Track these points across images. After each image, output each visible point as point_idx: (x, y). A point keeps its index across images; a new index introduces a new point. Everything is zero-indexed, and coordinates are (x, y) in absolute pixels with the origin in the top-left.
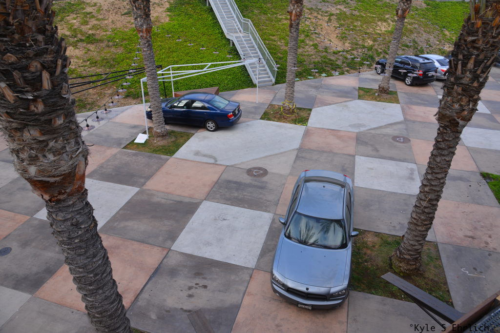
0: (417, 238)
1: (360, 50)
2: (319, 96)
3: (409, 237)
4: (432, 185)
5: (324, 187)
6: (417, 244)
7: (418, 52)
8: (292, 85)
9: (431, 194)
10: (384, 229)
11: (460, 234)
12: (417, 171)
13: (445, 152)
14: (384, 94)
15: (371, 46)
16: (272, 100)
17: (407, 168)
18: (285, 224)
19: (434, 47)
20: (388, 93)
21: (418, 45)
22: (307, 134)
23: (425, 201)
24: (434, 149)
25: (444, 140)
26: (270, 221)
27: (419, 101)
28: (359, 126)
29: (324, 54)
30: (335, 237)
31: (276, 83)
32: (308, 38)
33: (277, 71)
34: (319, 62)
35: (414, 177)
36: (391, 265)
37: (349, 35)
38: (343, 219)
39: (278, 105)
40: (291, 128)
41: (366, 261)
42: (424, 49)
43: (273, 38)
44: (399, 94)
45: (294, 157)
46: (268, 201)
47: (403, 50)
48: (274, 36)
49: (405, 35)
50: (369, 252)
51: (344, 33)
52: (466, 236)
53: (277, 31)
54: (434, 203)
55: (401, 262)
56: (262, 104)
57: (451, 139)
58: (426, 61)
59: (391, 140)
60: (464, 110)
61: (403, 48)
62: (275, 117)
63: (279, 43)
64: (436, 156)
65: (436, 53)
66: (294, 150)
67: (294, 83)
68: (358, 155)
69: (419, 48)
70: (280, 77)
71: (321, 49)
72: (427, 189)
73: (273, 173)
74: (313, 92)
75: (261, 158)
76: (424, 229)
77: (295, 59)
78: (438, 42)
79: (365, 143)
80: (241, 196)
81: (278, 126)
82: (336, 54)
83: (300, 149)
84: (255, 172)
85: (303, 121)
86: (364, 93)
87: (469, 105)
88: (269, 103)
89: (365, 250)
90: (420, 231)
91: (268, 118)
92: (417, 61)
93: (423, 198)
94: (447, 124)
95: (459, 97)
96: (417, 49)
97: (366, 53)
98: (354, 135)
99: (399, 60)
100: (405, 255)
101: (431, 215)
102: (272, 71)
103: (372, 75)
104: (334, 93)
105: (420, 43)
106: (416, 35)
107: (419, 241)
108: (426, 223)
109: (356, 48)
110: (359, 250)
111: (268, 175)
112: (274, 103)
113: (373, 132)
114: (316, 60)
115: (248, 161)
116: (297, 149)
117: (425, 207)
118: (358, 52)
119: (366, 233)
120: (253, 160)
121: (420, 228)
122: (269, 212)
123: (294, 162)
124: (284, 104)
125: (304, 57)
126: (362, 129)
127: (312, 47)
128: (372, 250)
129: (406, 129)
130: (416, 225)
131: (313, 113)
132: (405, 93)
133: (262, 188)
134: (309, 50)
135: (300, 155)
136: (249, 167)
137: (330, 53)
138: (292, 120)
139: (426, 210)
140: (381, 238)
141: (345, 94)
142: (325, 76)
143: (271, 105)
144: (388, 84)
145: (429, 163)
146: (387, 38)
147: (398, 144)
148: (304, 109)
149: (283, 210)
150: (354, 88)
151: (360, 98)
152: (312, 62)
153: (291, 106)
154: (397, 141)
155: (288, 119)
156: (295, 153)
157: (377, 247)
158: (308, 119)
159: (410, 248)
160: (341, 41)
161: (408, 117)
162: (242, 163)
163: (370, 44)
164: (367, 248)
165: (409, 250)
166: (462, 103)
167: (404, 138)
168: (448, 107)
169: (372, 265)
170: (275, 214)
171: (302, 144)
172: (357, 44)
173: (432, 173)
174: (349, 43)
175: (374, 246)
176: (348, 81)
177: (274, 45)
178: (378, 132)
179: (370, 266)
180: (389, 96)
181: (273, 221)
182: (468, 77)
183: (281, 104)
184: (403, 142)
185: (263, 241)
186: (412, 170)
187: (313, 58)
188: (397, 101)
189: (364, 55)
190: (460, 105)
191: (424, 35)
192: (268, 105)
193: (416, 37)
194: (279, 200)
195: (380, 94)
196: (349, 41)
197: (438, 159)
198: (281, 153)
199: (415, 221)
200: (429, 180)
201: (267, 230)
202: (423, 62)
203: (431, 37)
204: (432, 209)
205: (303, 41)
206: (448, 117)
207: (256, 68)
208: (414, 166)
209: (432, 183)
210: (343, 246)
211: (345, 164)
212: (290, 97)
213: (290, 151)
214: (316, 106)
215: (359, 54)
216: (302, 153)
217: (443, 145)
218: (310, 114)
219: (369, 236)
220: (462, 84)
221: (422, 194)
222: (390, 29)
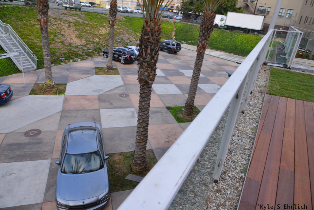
0: (142, 150)
1: (92, 45)
2: (70, 75)
3: (138, 150)
4: (143, 118)
5: (82, 133)
6: (142, 153)
7: (125, 45)
8: (49, 69)
9: (143, 124)
10: (124, 150)
11: (163, 142)
12: (135, 112)
13: (146, 99)
14: (110, 70)
15: (98, 42)
16: (37, 81)
17: (130, 111)
18: (59, 164)
19: (133, 42)
20: (112, 70)
21: (125, 41)
22: (66, 100)
23: (141, 128)
24: (140, 98)
25: (144, 93)
26: (49, 165)
27: (130, 73)
28: (99, 91)
29: (69, 47)
30: (96, 163)
31: (38, 68)
32: (56, 37)
33: (37, 60)
34: (66, 53)
35: (135, 116)
36: (131, 170)
37: (83, 35)
38: (98, 150)
39: (42, 84)
40: (54, 98)
41: (117, 172)
42: (128, 43)
43: (30, 37)
44: (118, 69)
45: (60, 117)
46: (45, 151)
47: (117, 44)
48: (31, 36)
49: (116, 35)
50: (118, 166)
51: (80, 34)
52: (165, 142)
53: (33, 32)
54: (146, 128)
55: (136, 166)
56: (29, 84)
57: (147, 91)
58: (130, 50)
59: (119, 97)
60: (150, 75)
61: (117, 43)
62: (41, 92)
63: (35, 41)
64: (142, 102)
65: (134, 45)
66: (58, 112)
67: (50, 67)
68: (101, 109)
69: (125, 43)
70: (40, 65)
71: (67, 45)
72: (141, 121)
73: (45, 131)
74: (65, 73)
75: (34, 122)
76: (144, 144)
77: (48, 52)
78: (134, 39)
79: (104, 101)
80: (22, 153)
81: (44, 98)
82: (77, 47)
83: (63, 111)
84: (31, 133)
85: (62, 92)
86: (99, 71)
87: (152, 72)
88: (34, 83)
89: (115, 166)
90: (142, 145)
91: (36, 93)
92: (125, 50)
93: (140, 126)
94: (144, 83)
95: (147, 68)
96: (124, 43)
97: (96, 46)
98: (97, 97)
99: (116, 50)
100: (138, 161)
101: (146, 135)
102: (34, 61)
103: (102, 59)
104: (80, 72)
105: (126, 40)
106: (122, 35)
107: (143, 151)
108: (144, 140)
109: (89, 43)
110: (112, 166)
111: (42, 134)
112: (38, 82)
113: (108, 93)
114: (64, 52)
115: (24, 127)
116: (61, 112)
117: (142, 132)
118: (91, 45)
119: (114, 155)
120: (28, 125)
121: (142, 144)
122: (47, 159)
123: (60, 121)
124: (46, 82)
125: (56, 50)
126: (101, 93)
127: (60, 43)
128: (119, 164)
129: (126, 89)
130: (140, 142)
131: (68, 86)
132: (122, 68)
133: (39, 143)
134: (59, 45)
135: (64, 115)
136: (26, 131)
137: (73, 47)
138: (54, 93)
139: (143, 133)
140: (123, 155)
141: (87, 72)
142: (72, 62)
143: (36, 84)
144: (112, 64)
145: (139, 106)
146: (107, 37)
147: (123, 98)
148: (61, 84)
149: (57, 155)
150: (92, 68)
151: (97, 73)
152: (62, 53)
153: (51, 84)
154: (122, 97)
155: (51, 93)
156: (60, 114)
157: (122, 161)
158: (65, 91)
159: (139, 157)
160: (79, 39)
161: (126, 82)
162: (20, 129)
163: (98, 41)
164: (117, 164)
165: (139, 158)
166: (149, 72)
167: (126, 94)
168: (142, 74)
169: (121, 173)
170: (52, 159)
171: (63, 107)
172: (89, 41)
173: (142, 112)
174: (84, 40)
175: (120, 162)
176: (88, 64)
177: (31, 42)
178: (111, 93)
179: (120, 174)
180: (113, 71)
181: (51, 164)
182: (149, 58)
183: (44, 82)
184: (126, 97)
185: (46, 181)
186: (133, 112)
187: (62, 51)
188: (118, 74)
189: (95, 48)
190: (148, 73)
191: (127, 35)
192: (34, 84)
193: (123, 36)
194: (53, 149)
195: (108, 70)
196: (84, 39)
197: (143, 104)
198: (49, 116)
199: (138, 141)
200: (141, 116)
201: (48, 172)
202: (128, 50)
203: (130, 36)
204: (146, 132)
205: (53, 40)
206: (144, 80)
207: (20, 59)
208: (133, 110)
209: (143, 117)
210: (102, 167)
211: (94, 116)
212: (50, 77)
213: (56, 113)
214: (70, 81)
215: (92, 47)
216: (64, 114)
217: (144, 96)
218: (65, 87)
219: (116, 156)
220: (146, 61)
221: (139, 125)
222: (107, 32)
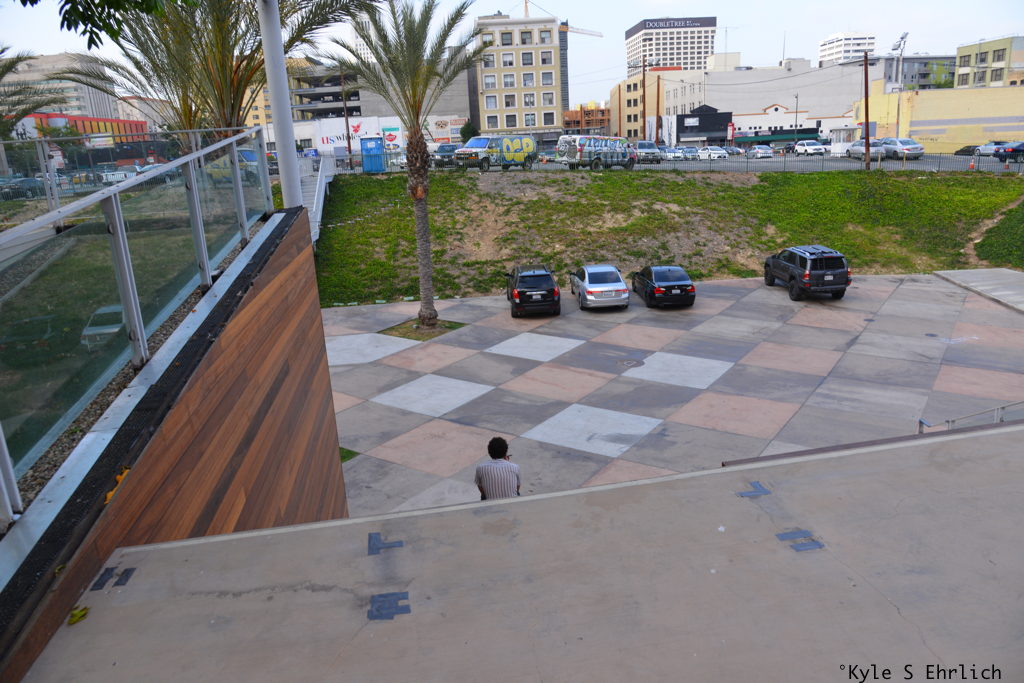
21: (668, 253)
29: (445, 266)
37: (523, 235)
49: (652, 234)
51: (516, 232)
71: (446, 259)
82: (469, 266)
105: (675, 250)
106: (679, 235)
109: (520, 257)
118: (517, 263)
137: (458, 264)
146: (602, 240)
160: (498, 245)
163: (556, 251)
172: (527, 251)
174: (512, 249)
191: (704, 234)
195: (419, 326)
196: (514, 246)
203: (717, 237)
222: (624, 225)
